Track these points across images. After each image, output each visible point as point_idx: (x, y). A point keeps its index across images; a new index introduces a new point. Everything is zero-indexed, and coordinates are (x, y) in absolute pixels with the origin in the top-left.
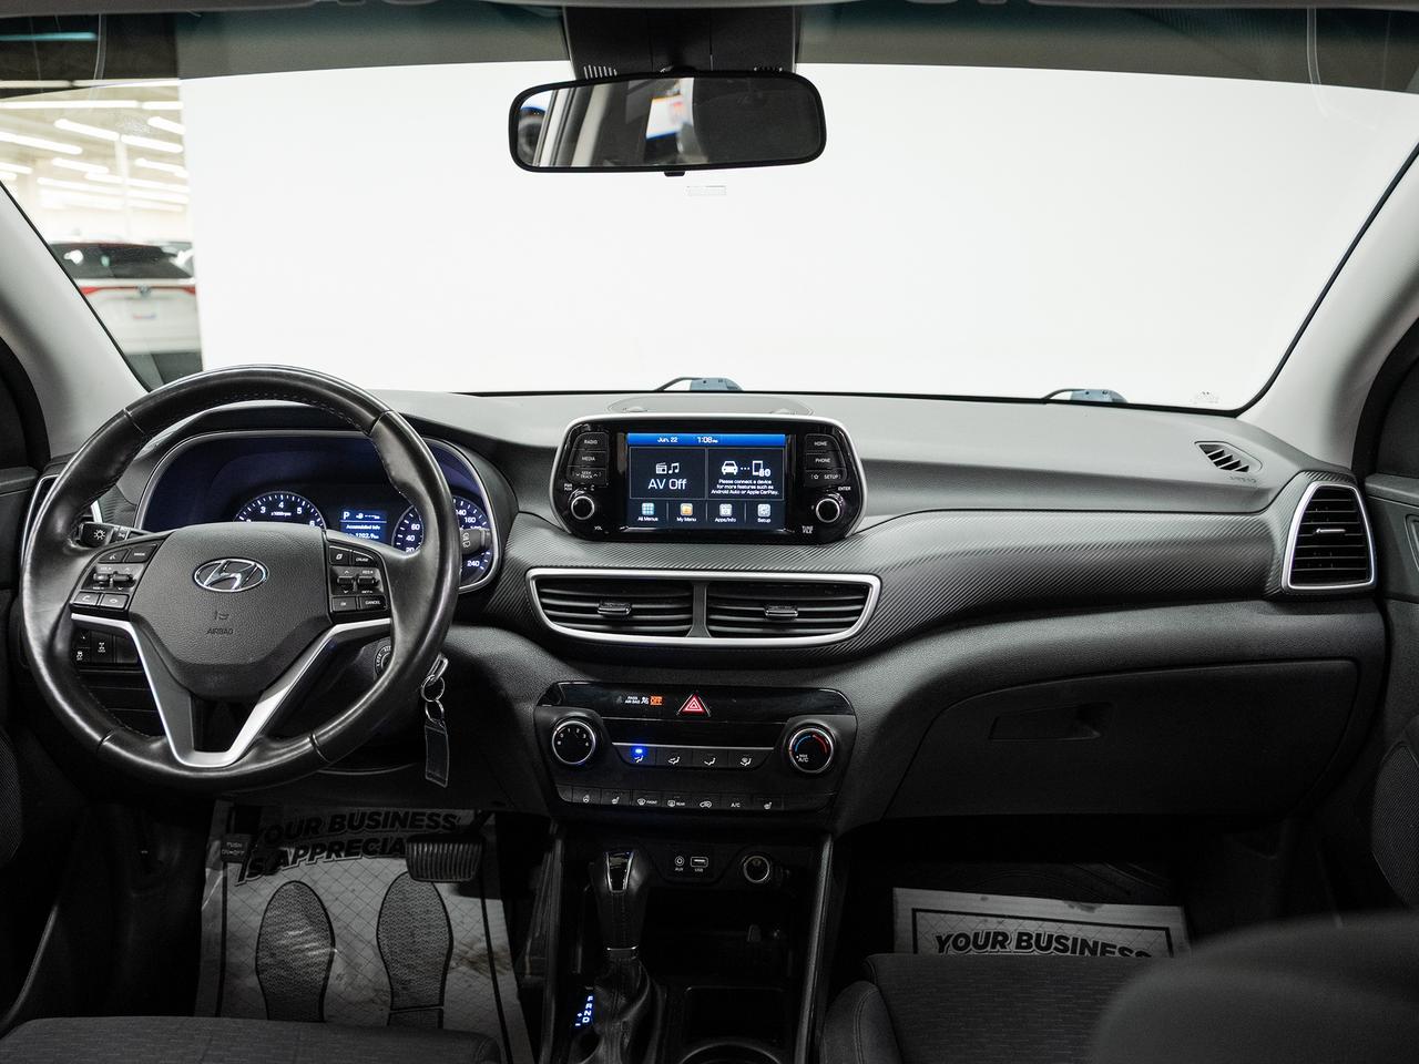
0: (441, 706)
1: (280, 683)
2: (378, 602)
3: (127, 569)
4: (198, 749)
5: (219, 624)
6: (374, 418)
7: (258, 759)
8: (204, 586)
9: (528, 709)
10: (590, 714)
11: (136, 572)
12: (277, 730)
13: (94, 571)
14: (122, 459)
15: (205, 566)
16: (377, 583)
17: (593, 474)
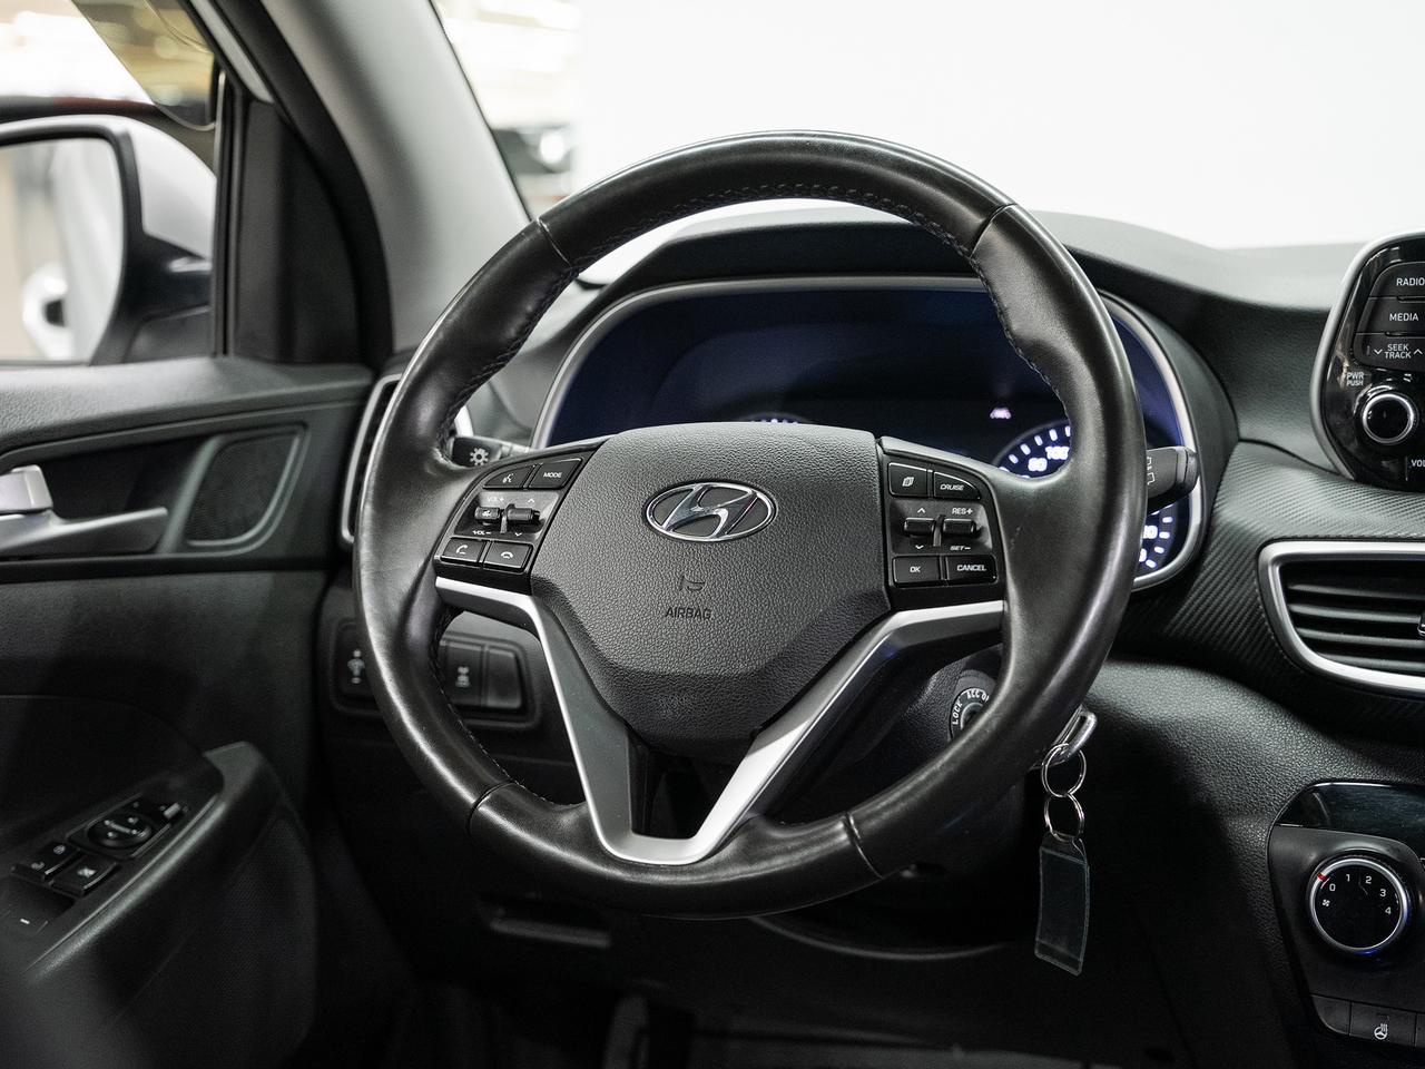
0: (1078, 806)
1: (789, 718)
2: (980, 568)
3: (529, 500)
4: (638, 831)
5: (685, 598)
6: (981, 221)
7: (746, 856)
8: (662, 529)
9: (1254, 834)
10: (1397, 850)
11: (545, 505)
12: (783, 802)
13: (476, 502)
14: (530, 308)
15: (665, 495)
16: (978, 533)
17: (1411, 349)
